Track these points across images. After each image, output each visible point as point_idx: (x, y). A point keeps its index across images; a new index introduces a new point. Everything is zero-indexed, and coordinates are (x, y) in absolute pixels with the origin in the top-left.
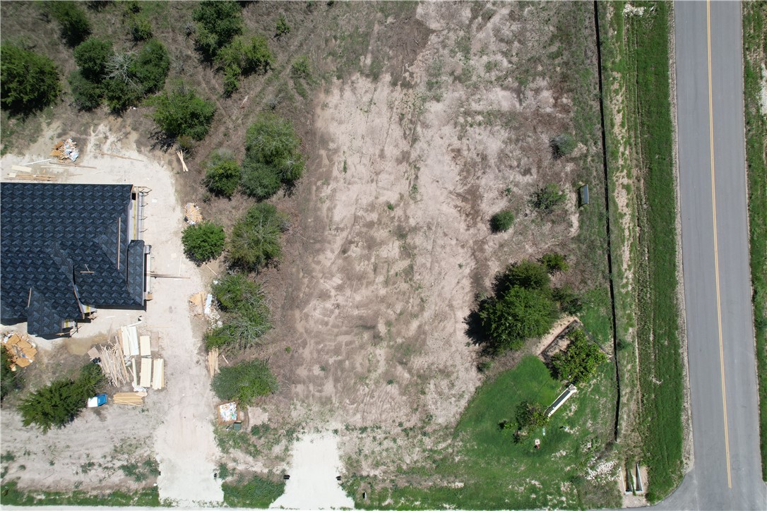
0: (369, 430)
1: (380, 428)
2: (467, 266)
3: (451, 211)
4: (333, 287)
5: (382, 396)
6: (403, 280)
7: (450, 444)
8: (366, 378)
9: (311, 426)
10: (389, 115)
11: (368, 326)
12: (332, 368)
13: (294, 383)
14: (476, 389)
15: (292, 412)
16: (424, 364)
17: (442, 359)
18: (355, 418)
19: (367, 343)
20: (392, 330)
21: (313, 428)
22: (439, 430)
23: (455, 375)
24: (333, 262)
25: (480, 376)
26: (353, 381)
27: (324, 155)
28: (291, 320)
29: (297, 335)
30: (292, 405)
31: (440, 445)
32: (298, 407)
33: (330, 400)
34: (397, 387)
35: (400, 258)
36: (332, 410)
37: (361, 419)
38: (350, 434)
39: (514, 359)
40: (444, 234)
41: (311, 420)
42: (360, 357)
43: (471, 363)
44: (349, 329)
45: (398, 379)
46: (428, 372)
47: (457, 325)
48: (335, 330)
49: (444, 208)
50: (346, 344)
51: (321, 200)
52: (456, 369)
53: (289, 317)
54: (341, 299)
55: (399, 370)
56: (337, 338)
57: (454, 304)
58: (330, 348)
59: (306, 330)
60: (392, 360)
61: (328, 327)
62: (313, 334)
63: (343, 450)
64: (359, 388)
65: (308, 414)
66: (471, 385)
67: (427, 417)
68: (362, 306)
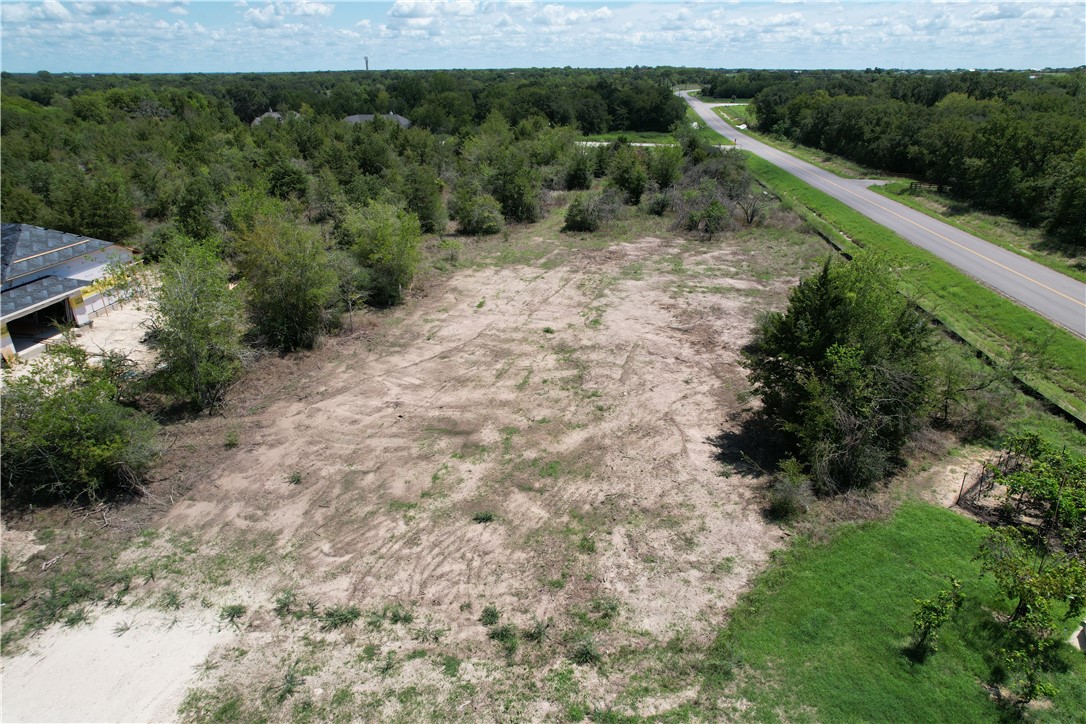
0: (360, 623)
1: (407, 619)
2: (701, 383)
3: (662, 339)
4: (400, 386)
5: (445, 544)
6: (558, 387)
7: (696, 703)
8: (411, 506)
9: (157, 589)
10: (562, 284)
11: (457, 430)
12: (322, 483)
13: (192, 499)
14: (773, 555)
15: (129, 551)
16: (597, 495)
17: (652, 491)
18: (327, 587)
19: (442, 452)
20: (516, 439)
21: (159, 595)
22: (646, 651)
23: (695, 523)
24: (416, 364)
25: (776, 531)
26: (369, 508)
27: (450, 297)
28: (275, 412)
29: (272, 430)
30: (145, 536)
31: (649, 700)
32: (156, 542)
33: (271, 538)
34: (502, 530)
35: (556, 369)
36: (263, 559)
37: (347, 590)
38: (284, 625)
39: (875, 507)
40: (650, 353)
41: (174, 572)
42: (411, 472)
43: (741, 506)
44: (405, 431)
45: (510, 516)
46: (605, 510)
47: (689, 446)
48: (369, 431)
49: (649, 336)
50: (386, 450)
51: (426, 321)
52: (697, 513)
53: (274, 408)
54: (408, 398)
55: (518, 501)
56: (368, 441)
57: (678, 419)
58: (341, 452)
59: (299, 426)
60: (501, 482)
61: (357, 426)
62: (310, 432)
63: (220, 672)
64: (381, 523)
65: (177, 558)
66: (751, 547)
67: (597, 608)
68: (452, 407)
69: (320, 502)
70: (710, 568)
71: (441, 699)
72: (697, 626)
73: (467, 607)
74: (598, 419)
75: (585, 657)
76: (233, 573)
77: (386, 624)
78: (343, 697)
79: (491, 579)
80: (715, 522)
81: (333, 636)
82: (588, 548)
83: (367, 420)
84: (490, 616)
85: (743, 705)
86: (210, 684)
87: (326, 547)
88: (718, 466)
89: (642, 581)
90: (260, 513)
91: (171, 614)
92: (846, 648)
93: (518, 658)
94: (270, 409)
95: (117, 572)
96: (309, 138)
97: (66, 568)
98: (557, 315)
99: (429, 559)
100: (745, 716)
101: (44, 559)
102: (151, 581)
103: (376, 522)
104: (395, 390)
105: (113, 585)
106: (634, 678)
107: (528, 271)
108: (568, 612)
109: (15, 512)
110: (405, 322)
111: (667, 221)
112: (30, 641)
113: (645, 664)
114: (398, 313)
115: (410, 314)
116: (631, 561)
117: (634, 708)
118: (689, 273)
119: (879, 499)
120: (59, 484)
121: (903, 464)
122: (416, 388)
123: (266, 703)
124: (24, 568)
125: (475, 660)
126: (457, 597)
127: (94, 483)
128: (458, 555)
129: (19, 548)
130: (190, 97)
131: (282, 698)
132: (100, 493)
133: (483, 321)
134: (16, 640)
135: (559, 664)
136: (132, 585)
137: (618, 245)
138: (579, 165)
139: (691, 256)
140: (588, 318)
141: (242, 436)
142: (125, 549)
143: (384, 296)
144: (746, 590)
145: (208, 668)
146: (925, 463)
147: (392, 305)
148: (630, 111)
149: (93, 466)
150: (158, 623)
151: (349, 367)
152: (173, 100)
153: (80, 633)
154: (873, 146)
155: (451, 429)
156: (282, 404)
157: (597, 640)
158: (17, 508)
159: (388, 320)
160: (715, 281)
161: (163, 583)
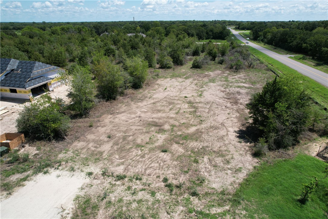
0: (126, 179)
1: (140, 179)
2: (233, 114)
3: (221, 101)
4: (141, 111)
5: (153, 158)
6: (188, 114)
7: (229, 211)
8: (143, 146)
9: (68, 166)
10: (190, 83)
11: (157, 125)
12: (117, 138)
13: (79, 141)
14: (255, 167)
15: (61, 154)
16: (199, 146)
17: (217, 146)
18: (117, 168)
19: (152, 131)
20: (175, 128)
21: (69, 167)
22: (213, 194)
23: (230, 156)
24: (146, 105)
25: (256, 160)
26: (130, 146)
27: (157, 86)
28: (104, 117)
29: (103, 123)
30: (65, 150)
31: (214, 209)
32: (69, 153)
33: (101, 153)
34: (170, 155)
35: (188, 108)
36: (99, 159)
37: (123, 170)
38: (104, 178)
39: (289, 155)
40: (217, 105)
41: (73, 161)
42: (143, 137)
43: (245, 152)
44: (142, 124)
45: (173, 151)
46: (202, 151)
47: (229, 133)
48: (131, 124)
49: (217, 100)
50: (136, 130)
51: (149, 93)
52: (231, 153)
53: (104, 116)
54: (143, 115)
55: (175, 146)
56: (131, 127)
57: (225, 125)
58: (123, 130)
59: (111, 122)
60: (170, 141)
61: (127, 122)
62: (114, 123)
63: (85, 191)
64: (133, 151)
65: (74, 157)
66: (248, 165)
67: (198, 180)
68: (156, 118)
69: (116, 144)
70: (234, 170)
71: (149, 203)
72: (230, 187)
73: (158, 177)
74: (200, 124)
75: (194, 194)
76: (90, 163)
77: (134, 180)
78: (120, 201)
79: (166, 169)
80: (236, 156)
81: (118, 183)
82: (196, 162)
83: (131, 121)
84: (165, 180)
85: (244, 212)
86: (82, 194)
87: (117, 157)
88: (237, 139)
89: (213, 173)
90: (98, 146)
91: (72, 173)
92: (279, 198)
93: (173, 193)
94: (102, 117)
95: (58, 160)
96: (116, 40)
97: (44, 158)
98: (189, 93)
99: (148, 162)
100: (245, 216)
101: (38, 155)
102: (67, 163)
103: (132, 150)
104: (139, 113)
105: (57, 163)
106: (209, 202)
107: (180, 80)
108: (189, 180)
109: (31, 142)
110: (143, 93)
111: (223, 66)
112: (34, 177)
113: (213, 198)
114: (141, 90)
115: (144, 91)
116: (210, 167)
117: (209, 211)
118: (230, 81)
119: (290, 152)
120: (43, 134)
121: (298, 142)
122: (145, 112)
123: (98, 200)
124: (33, 157)
125: (160, 193)
126: (156, 174)
127: (52, 135)
128: (156, 161)
129: (32, 151)
130: (83, 28)
131: (103, 199)
132: (54, 138)
133: (166, 94)
134: (30, 177)
135: (186, 196)
136: (61, 164)
137: (208, 73)
138: (197, 48)
139: (231, 76)
140: (198, 94)
141: (94, 124)
142: (60, 154)
143: (136, 86)
144: (246, 177)
145: (82, 189)
146: (305, 142)
147: (139, 88)
148: (213, 33)
149: (52, 129)
150: (68, 175)
151: (126, 106)
152: (78, 29)
153: (47, 176)
154: (291, 44)
155: (155, 125)
156: (106, 115)
157: (198, 189)
158: (32, 141)
159: (138, 92)
160: (238, 84)
161: (70, 164)
